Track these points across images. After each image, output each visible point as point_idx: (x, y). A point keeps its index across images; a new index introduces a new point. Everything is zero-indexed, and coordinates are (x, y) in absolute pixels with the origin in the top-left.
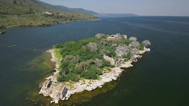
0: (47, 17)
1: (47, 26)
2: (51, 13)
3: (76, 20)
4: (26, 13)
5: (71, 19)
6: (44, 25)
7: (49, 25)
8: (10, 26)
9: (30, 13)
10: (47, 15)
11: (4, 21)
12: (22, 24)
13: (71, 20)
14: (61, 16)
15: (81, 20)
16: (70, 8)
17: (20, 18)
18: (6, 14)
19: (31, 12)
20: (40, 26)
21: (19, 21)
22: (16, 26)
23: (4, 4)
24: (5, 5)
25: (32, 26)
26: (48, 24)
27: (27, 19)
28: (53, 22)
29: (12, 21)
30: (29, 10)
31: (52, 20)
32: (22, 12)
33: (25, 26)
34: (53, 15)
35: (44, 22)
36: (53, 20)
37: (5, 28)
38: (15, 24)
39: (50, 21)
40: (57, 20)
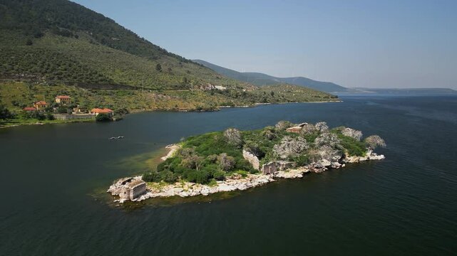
0: (212, 94)
1: (207, 111)
2: (225, 88)
3: (278, 101)
4: (176, 87)
5: (265, 99)
6: (199, 109)
7: (210, 110)
8: (137, 111)
9: (182, 87)
10: (213, 92)
11: (131, 100)
12: (160, 107)
13: (265, 101)
14: (245, 94)
15: (289, 101)
16: (276, 78)
17: (160, 96)
18: (137, 88)
19: (184, 86)
20: (193, 111)
21: (156, 101)
22: (150, 110)
23: (139, 71)
24: (140, 74)
25: (178, 111)
26: (209, 106)
27: (172, 98)
28: (224, 105)
29: (145, 101)
30: (181, 81)
31: (220, 101)
32: (167, 86)
33: (166, 110)
34: (227, 91)
35: (201, 104)
36: (223, 100)
37: (128, 113)
38: (147, 106)
39: (217, 102)
40: (232, 101)
